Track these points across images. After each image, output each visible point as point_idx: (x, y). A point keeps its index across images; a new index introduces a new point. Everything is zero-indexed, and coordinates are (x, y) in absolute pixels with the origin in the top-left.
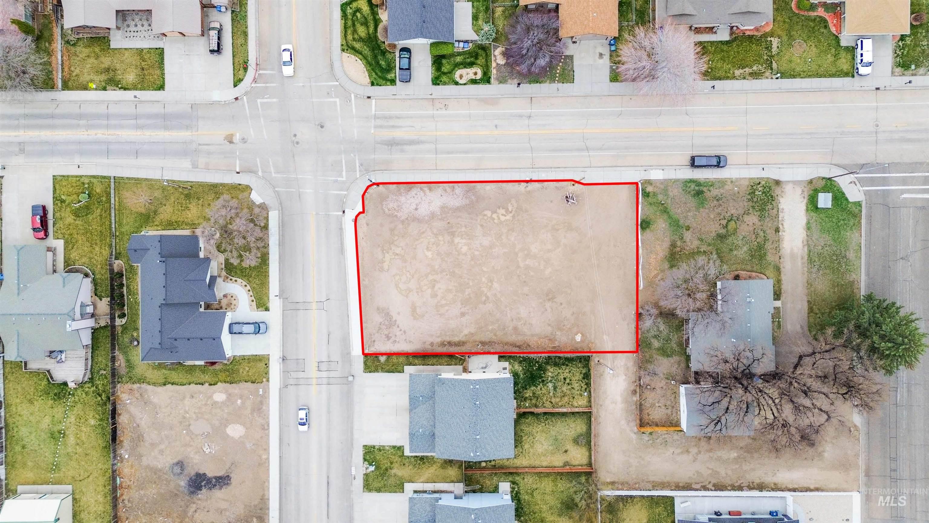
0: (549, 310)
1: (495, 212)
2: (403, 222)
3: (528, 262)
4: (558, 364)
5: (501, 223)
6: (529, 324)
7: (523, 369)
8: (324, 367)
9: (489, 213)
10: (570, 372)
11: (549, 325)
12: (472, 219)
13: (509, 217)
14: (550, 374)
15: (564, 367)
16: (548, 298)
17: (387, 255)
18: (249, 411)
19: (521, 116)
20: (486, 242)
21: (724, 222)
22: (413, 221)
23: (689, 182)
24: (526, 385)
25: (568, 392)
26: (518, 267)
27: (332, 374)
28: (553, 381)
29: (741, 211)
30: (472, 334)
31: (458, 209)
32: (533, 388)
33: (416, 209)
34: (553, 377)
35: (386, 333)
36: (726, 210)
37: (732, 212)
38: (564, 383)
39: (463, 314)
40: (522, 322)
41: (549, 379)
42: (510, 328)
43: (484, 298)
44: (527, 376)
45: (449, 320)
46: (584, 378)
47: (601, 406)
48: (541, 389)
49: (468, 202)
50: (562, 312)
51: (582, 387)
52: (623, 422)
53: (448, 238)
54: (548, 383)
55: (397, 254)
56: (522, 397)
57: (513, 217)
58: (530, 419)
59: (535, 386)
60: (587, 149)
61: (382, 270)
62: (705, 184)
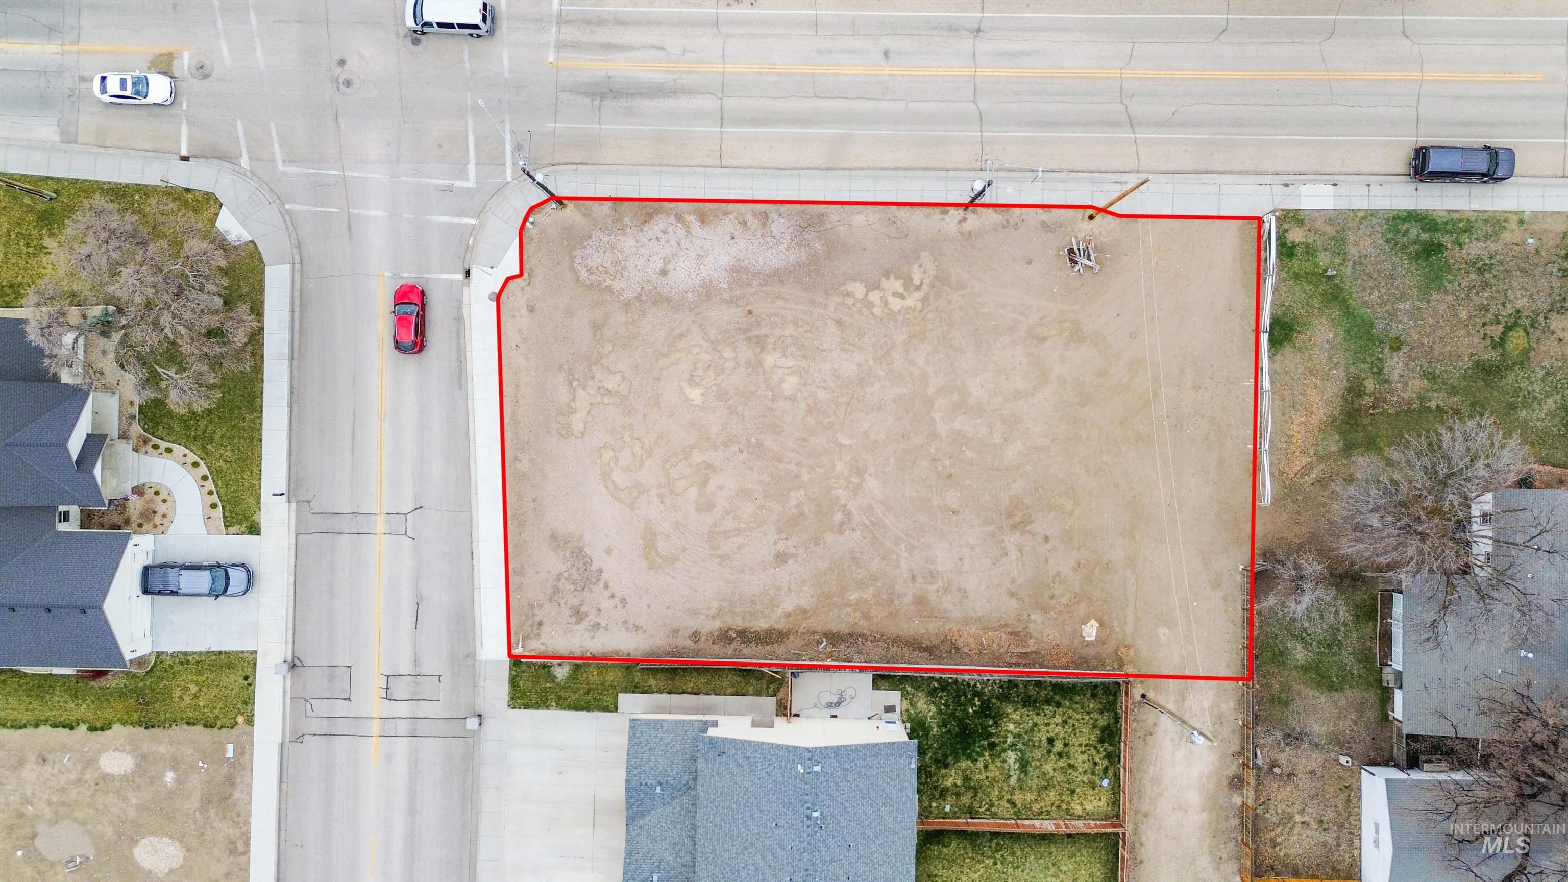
0: (1014, 554)
1: (877, 287)
2: (627, 305)
3: (962, 423)
4: (1035, 702)
5: (891, 315)
6: (959, 590)
7: (940, 712)
8: (401, 689)
9: (858, 289)
10: (1065, 722)
11: (1012, 594)
12: (813, 303)
13: (912, 300)
14: (1011, 727)
15: (1049, 709)
16: (1011, 521)
17: (581, 393)
18: (194, 803)
19: (953, 28)
20: (849, 366)
21: (1496, 331)
22: (655, 303)
23: (1404, 220)
24: (945, 756)
25: (1059, 777)
26: (934, 436)
27: (424, 709)
28: (1020, 746)
29: (1543, 303)
30: (805, 612)
31: (777, 275)
32: (965, 764)
33: (664, 273)
34: (1019, 736)
35: (575, 602)
36: (1502, 299)
37: (1520, 303)
38: (1049, 752)
39: (781, 558)
40: (940, 584)
41: (1010, 740)
42: (908, 599)
43: (839, 517)
44: (949, 731)
45: (743, 571)
46: (1101, 741)
47: (1146, 816)
48: (986, 767)
49: (803, 256)
50: (1047, 561)
51: (1095, 764)
52: (1204, 862)
53: (746, 353)
54: (1004, 750)
55: (609, 392)
56: (935, 788)
57: (925, 300)
58: (953, 847)
59: (969, 757)
60: (1132, 123)
61: (566, 433)
62: (1449, 227)
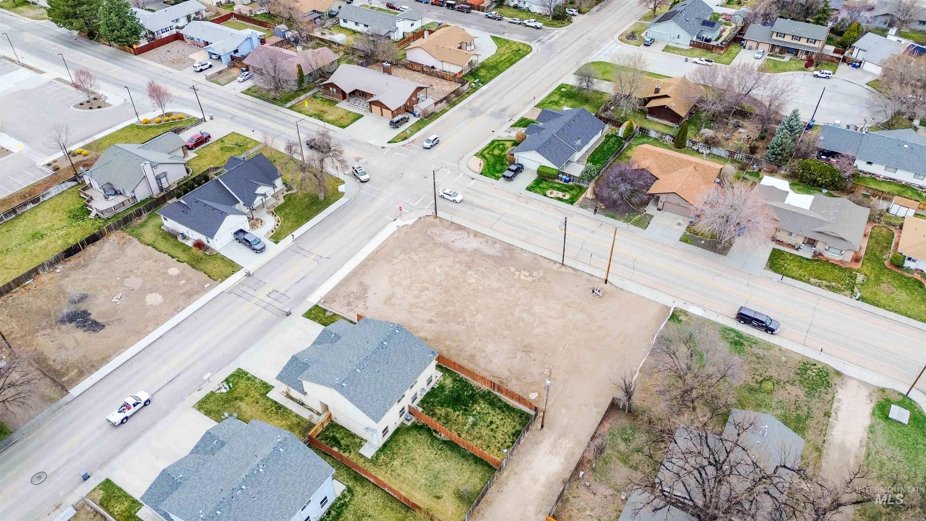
0: (518, 358)
1: (520, 271)
2: (435, 244)
3: (525, 315)
4: (494, 405)
5: (519, 279)
6: (490, 359)
7: (453, 387)
8: (273, 295)
9: (513, 269)
10: (502, 419)
11: (509, 370)
12: (495, 267)
13: (530, 279)
14: (478, 408)
15: (498, 411)
16: (524, 349)
17: (403, 256)
18: (181, 292)
19: (585, 229)
20: (495, 285)
21: (760, 379)
22: (444, 247)
23: (729, 330)
24: (444, 403)
25: (487, 438)
26: (512, 314)
27: (276, 304)
28: (477, 417)
29: (784, 378)
31: (489, 256)
32: (449, 410)
33: (453, 242)
34: (479, 413)
35: (351, 300)
36: (765, 370)
37: (773, 374)
38: (488, 426)
39: (431, 321)
40: (483, 355)
41: (474, 413)
42: (468, 353)
43: (461, 320)
44: (452, 396)
45: (414, 318)
46: (514, 435)
47: (515, 474)
48: (458, 416)
49: (500, 255)
50: (530, 367)
51: (505, 442)
52: (532, 509)
53: (464, 268)
54: (470, 415)
55: (412, 259)
56: (432, 411)
57: (534, 281)
58: (423, 437)
59: (453, 408)
60: (634, 268)
61: (389, 262)
62: (747, 339)
